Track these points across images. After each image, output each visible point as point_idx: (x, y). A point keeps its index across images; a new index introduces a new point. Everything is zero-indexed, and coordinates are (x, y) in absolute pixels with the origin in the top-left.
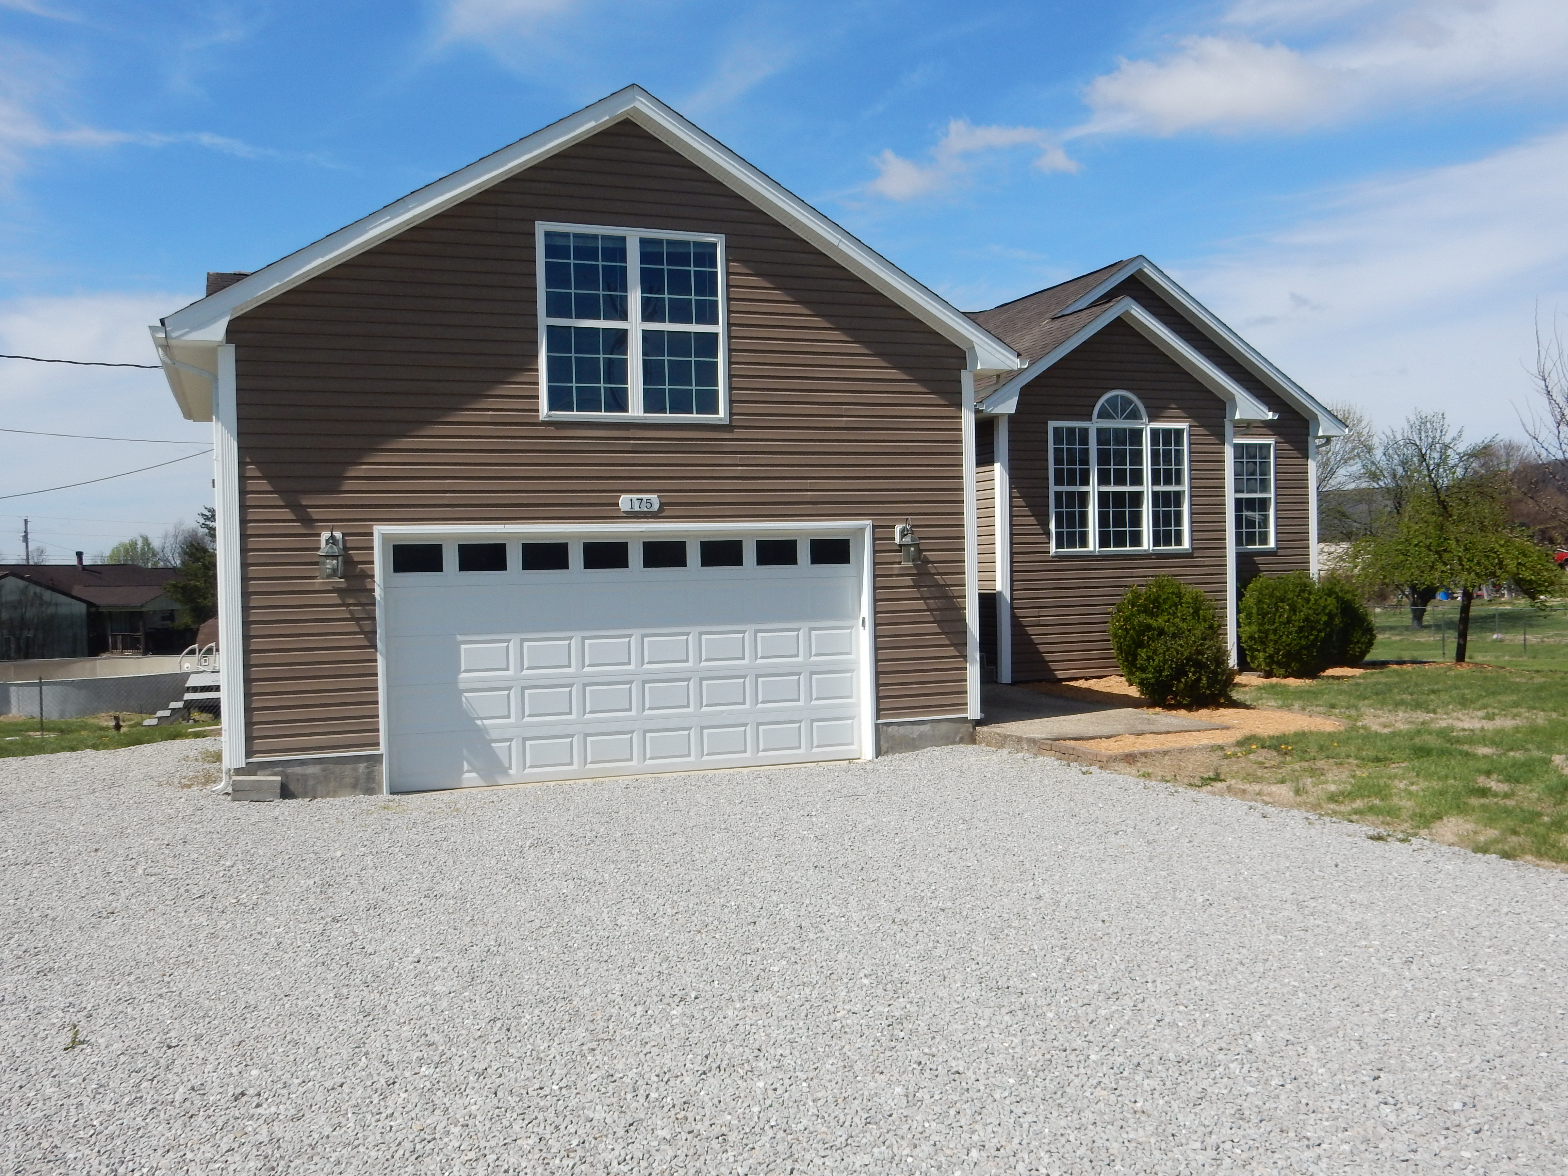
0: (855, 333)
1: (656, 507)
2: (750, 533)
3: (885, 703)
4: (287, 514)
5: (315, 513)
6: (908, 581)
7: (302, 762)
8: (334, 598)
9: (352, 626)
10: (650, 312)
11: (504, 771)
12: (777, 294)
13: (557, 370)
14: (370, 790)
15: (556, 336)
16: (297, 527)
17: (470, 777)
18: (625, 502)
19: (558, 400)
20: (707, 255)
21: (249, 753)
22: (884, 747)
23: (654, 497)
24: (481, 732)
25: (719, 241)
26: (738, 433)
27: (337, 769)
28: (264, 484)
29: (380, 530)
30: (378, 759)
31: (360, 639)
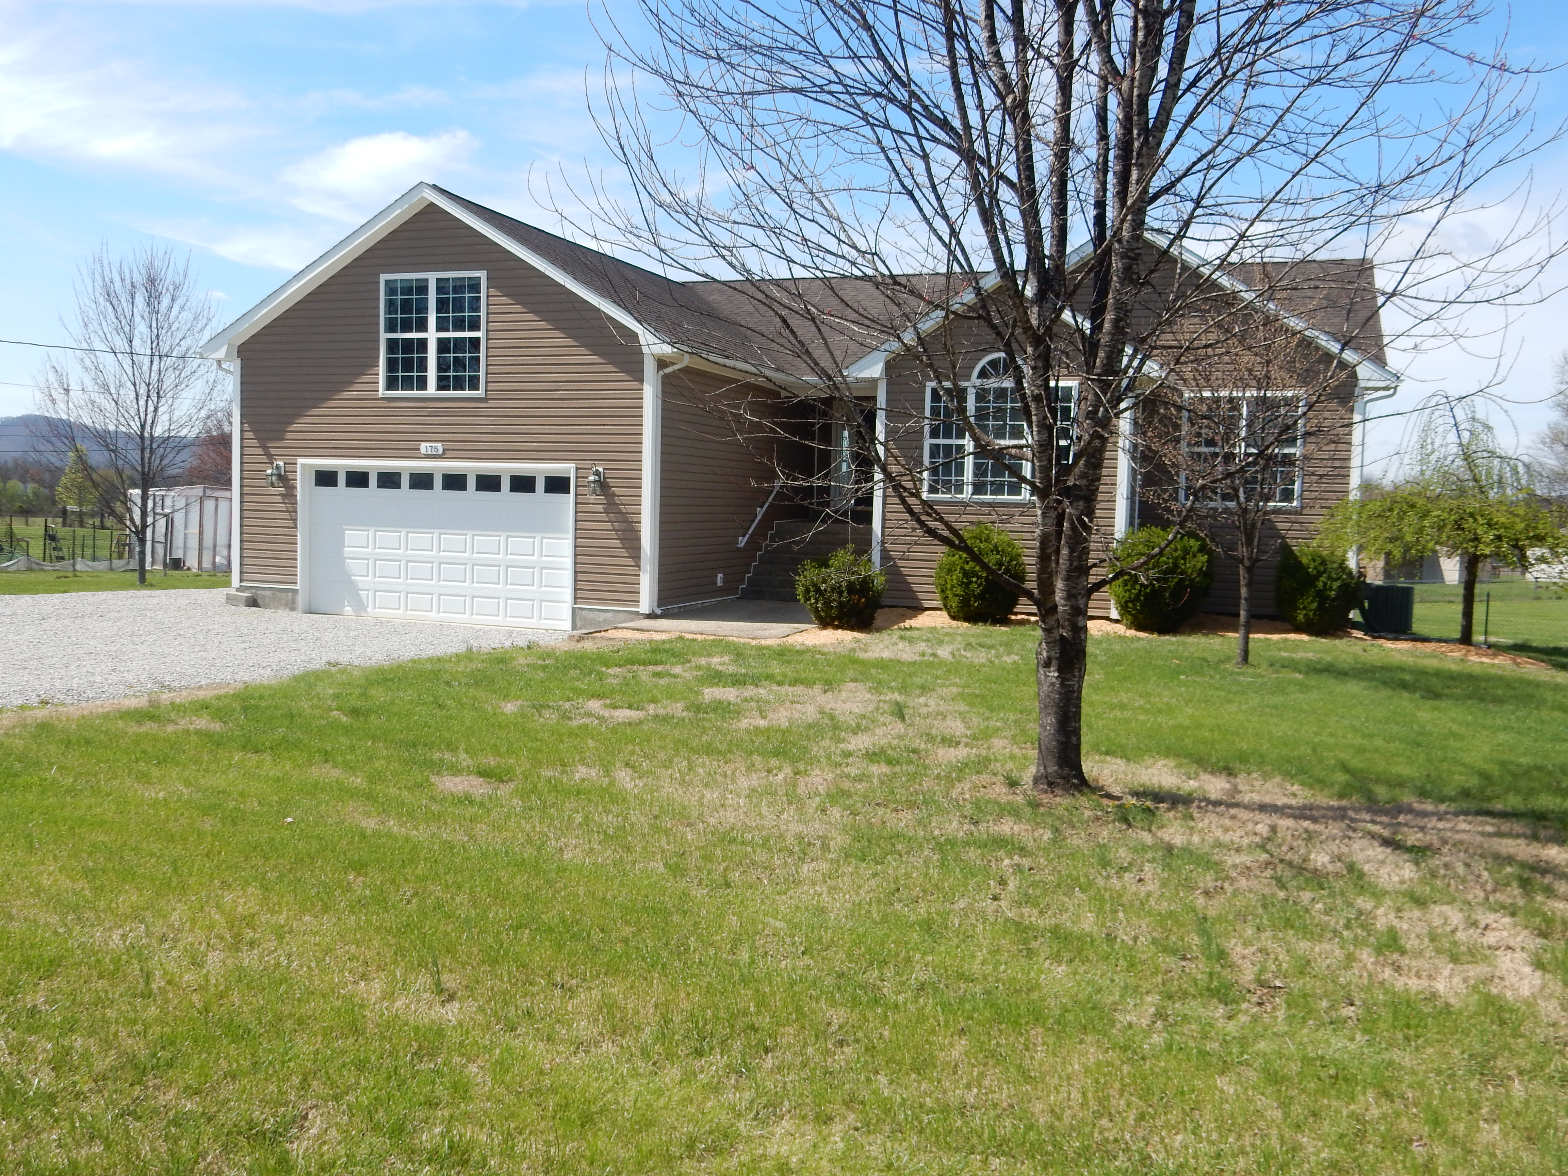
0: (568, 331)
1: (440, 452)
2: (506, 470)
3: (580, 594)
4: (260, 451)
5: (273, 451)
6: (600, 508)
7: (264, 589)
8: (279, 499)
9: (286, 515)
10: (441, 326)
11: (365, 608)
12: (518, 308)
13: (391, 365)
14: (293, 609)
15: (392, 345)
16: (264, 459)
17: (348, 609)
18: (424, 447)
19: (391, 384)
20: (475, 286)
21: (241, 581)
22: (579, 624)
23: (439, 445)
24: (353, 584)
25: (482, 275)
26: (491, 403)
27: (279, 594)
28: (250, 435)
29: (301, 461)
30: (295, 591)
31: (290, 523)
